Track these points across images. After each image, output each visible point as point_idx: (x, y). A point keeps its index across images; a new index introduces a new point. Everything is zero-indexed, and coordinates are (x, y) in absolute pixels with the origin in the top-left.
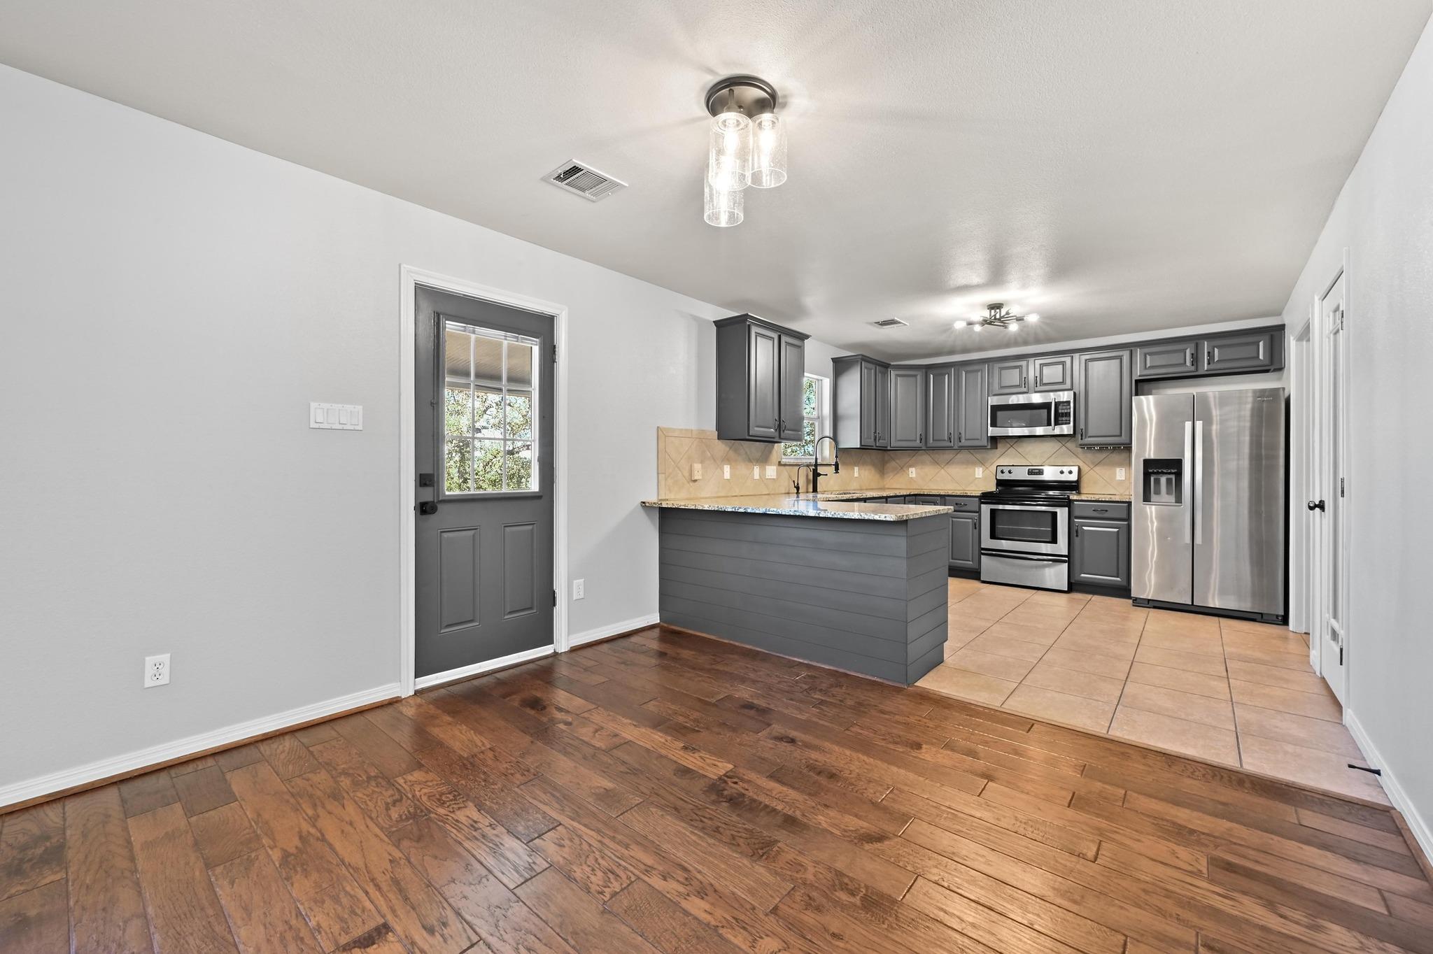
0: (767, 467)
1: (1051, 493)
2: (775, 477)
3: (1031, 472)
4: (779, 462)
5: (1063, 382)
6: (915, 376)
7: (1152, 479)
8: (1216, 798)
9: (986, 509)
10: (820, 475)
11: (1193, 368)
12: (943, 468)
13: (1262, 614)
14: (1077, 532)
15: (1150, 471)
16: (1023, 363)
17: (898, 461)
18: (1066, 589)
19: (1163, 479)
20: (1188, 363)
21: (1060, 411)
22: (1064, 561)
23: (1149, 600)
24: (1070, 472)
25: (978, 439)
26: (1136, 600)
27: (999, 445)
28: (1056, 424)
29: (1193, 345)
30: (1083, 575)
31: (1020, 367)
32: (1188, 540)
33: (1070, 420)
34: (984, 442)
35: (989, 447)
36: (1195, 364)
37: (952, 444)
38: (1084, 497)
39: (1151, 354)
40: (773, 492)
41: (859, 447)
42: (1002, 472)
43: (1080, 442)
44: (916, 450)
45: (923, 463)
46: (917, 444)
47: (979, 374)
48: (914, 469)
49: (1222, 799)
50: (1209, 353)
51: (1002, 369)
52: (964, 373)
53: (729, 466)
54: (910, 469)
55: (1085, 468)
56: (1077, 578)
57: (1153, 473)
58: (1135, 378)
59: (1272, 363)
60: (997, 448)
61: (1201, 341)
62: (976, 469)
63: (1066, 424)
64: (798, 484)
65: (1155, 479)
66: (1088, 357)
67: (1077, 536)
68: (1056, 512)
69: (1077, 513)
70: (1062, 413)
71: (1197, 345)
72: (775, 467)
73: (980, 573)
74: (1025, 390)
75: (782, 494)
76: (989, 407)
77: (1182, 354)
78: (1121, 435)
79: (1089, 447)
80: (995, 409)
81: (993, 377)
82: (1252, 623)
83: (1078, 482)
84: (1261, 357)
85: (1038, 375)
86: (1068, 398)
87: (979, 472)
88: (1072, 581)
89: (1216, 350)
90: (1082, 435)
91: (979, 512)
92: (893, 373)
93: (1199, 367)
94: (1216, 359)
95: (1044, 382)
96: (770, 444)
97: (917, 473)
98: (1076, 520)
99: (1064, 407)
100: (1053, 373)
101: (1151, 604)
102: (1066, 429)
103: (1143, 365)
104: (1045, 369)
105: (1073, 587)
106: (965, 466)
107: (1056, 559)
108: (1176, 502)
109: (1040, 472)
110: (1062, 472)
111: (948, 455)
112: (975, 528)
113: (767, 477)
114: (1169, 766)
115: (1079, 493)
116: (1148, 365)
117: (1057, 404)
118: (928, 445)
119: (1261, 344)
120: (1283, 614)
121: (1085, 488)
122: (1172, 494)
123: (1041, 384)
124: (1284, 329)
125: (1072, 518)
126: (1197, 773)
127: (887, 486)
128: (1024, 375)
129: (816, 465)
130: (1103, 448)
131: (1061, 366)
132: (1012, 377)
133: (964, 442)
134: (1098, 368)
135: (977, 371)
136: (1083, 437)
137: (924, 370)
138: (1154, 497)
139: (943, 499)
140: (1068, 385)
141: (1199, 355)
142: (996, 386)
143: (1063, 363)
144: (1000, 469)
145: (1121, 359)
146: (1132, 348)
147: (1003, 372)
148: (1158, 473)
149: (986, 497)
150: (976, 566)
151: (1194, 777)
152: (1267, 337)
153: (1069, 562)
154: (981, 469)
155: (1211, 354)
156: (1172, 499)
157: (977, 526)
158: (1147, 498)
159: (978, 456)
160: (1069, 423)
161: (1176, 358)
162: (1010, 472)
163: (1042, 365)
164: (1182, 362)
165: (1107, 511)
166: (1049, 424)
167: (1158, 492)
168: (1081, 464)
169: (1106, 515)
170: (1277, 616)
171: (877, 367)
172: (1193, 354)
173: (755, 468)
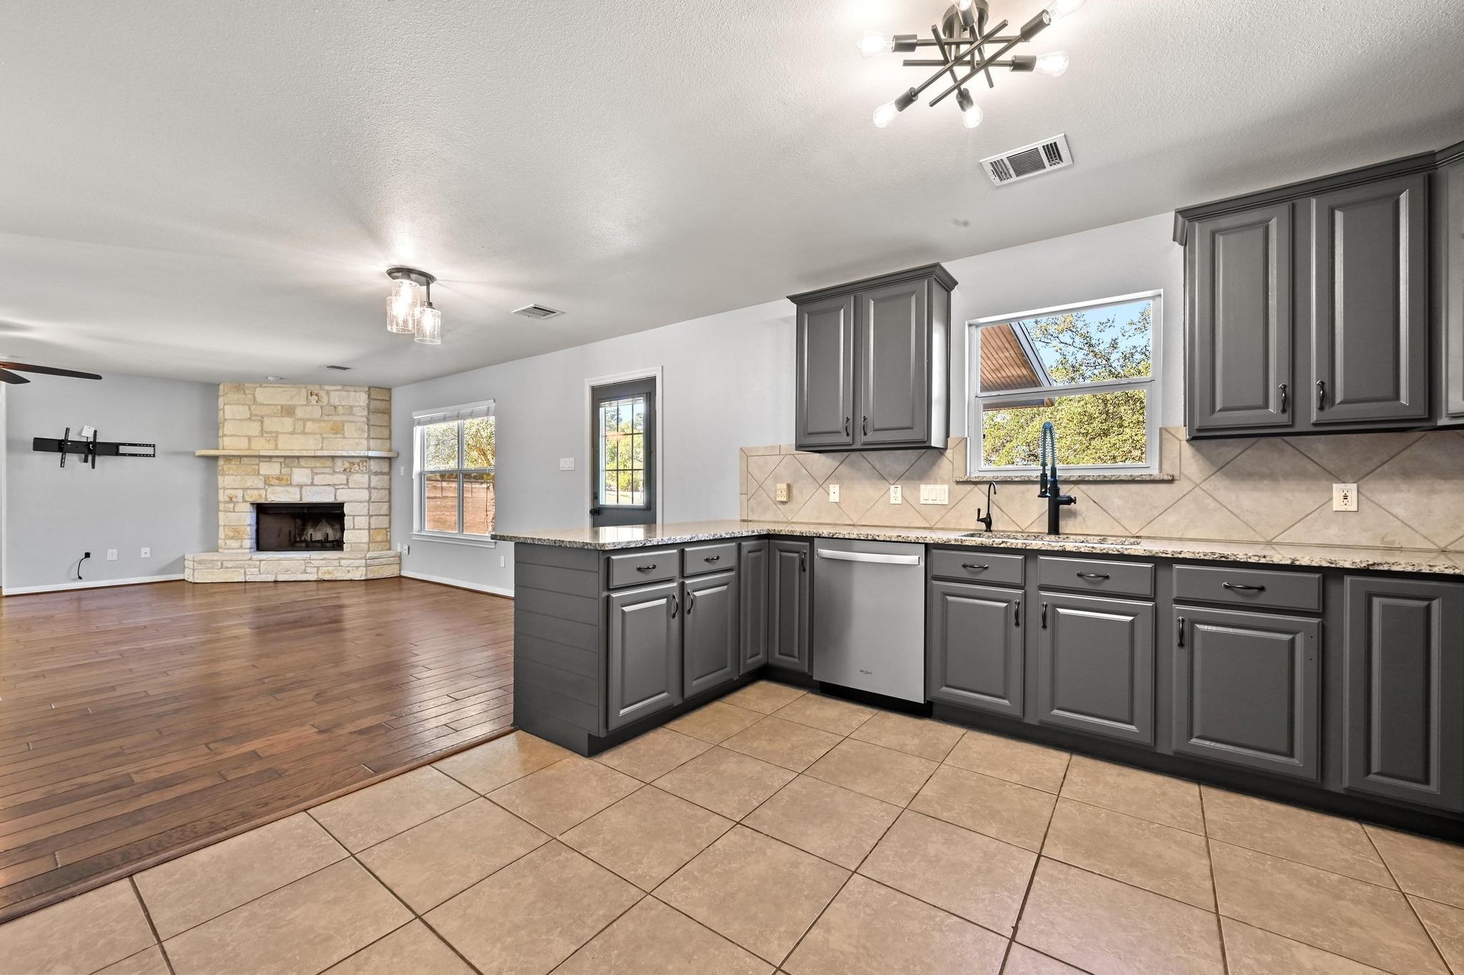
0: (923, 487)
2: (947, 503)
4: (957, 478)
8: (148, 823)
40: (940, 525)
49: (140, 827)
53: (837, 486)
64: (989, 515)
72: (946, 487)
113: (923, 501)
114: (212, 823)
126: (179, 834)
151: (179, 829)
173: (892, 487)
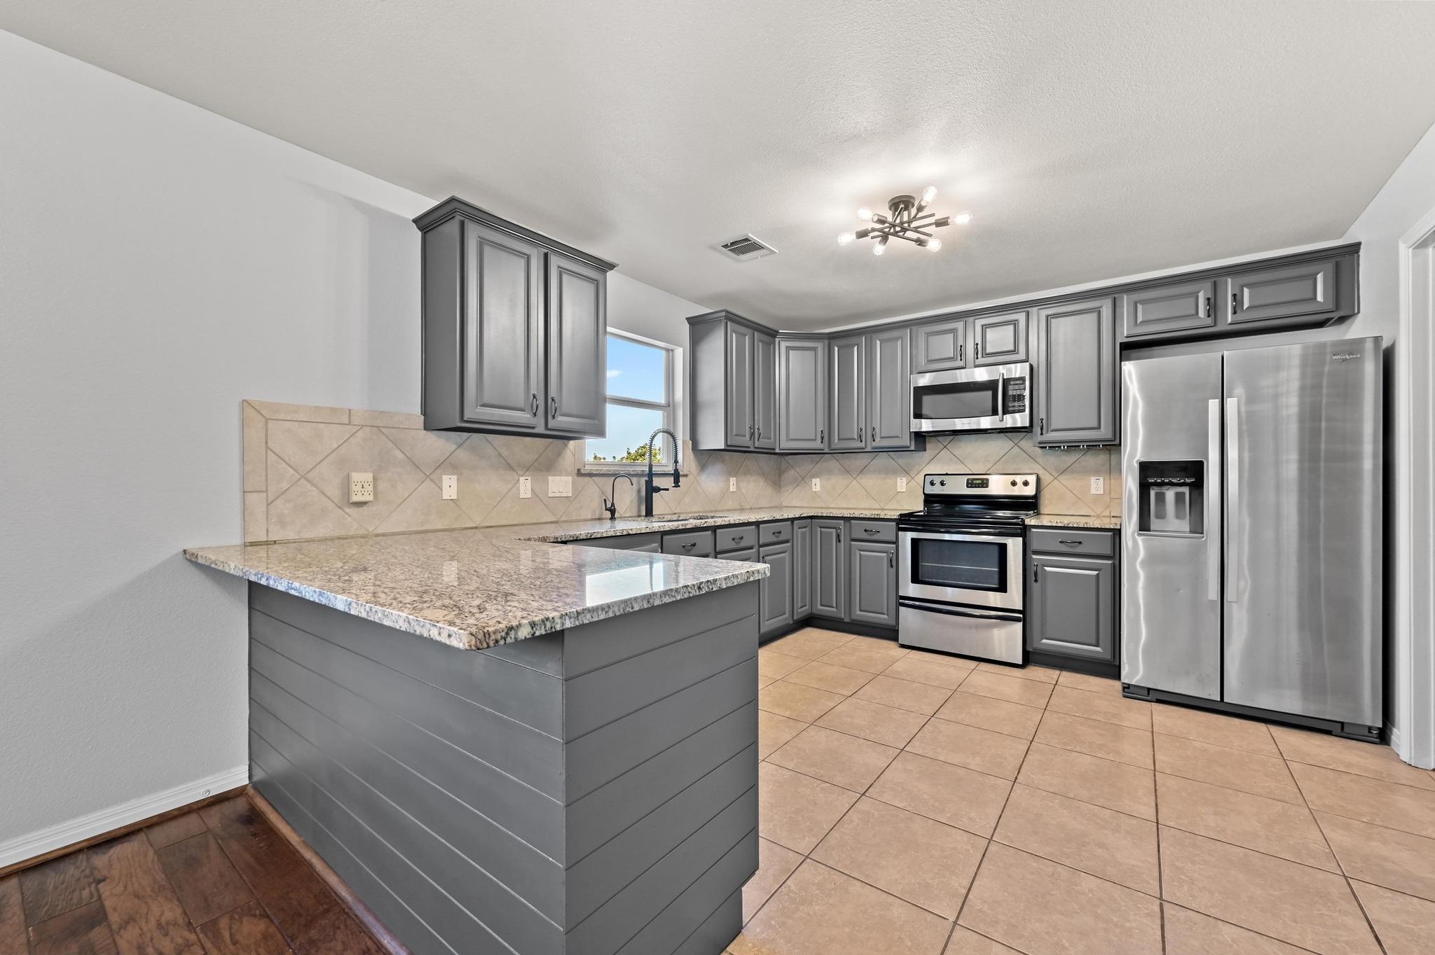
0: (550, 478)
1: (1000, 513)
2: (570, 495)
3: (970, 484)
4: (579, 470)
5: (1015, 351)
6: (814, 349)
7: (1152, 493)
9: (907, 537)
10: (658, 490)
11: (1209, 321)
12: (855, 479)
13: (1342, 724)
14: (1036, 574)
15: (1150, 481)
16: (959, 325)
17: (797, 469)
18: (1021, 663)
19: (1170, 494)
20: (1202, 313)
21: (1010, 393)
22: (1017, 620)
23: (1149, 689)
24: (1026, 484)
25: (898, 437)
26: (1128, 688)
27: (928, 446)
28: (1004, 413)
29: (1208, 285)
30: (1044, 641)
31: (954, 331)
32: (1214, 594)
33: (1024, 406)
34: (906, 441)
35: (913, 448)
36: (1213, 315)
37: (863, 445)
38: (1045, 521)
39: (1143, 302)
40: (564, 518)
41: (723, 448)
42: (932, 484)
43: (1040, 438)
44: (820, 453)
45: (830, 472)
46: (817, 444)
47: (899, 343)
48: (818, 479)
50: (1234, 296)
51: (929, 334)
52: (878, 342)
53: (455, 477)
54: (813, 480)
55: (1046, 478)
56: (1036, 645)
57: (1156, 484)
58: (1120, 340)
59: (1337, 307)
60: (925, 450)
61: (1223, 279)
62: (899, 479)
63: (1019, 411)
64: (613, 504)
65: (1157, 494)
66: (1050, 312)
67: (1036, 581)
68: (1006, 545)
69: (1035, 545)
70: (1014, 396)
71: (1215, 284)
72: (570, 479)
73: (897, 631)
74: (961, 364)
75: (586, 520)
76: (912, 389)
77: (1192, 300)
78: (1099, 427)
79: (1053, 446)
80: (920, 392)
81: (917, 347)
82: (1325, 737)
83: (1036, 497)
84: (1320, 298)
85: (979, 340)
86: (1021, 373)
87: (902, 483)
88: (1029, 649)
89: (1246, 291)
90: (1042, 429)
91: (896, 542)
92: (784, 345)
93: (1219, 321)
94: (1246, 305)
95: (988, 351)
96: (559, 442)
97: (822, 486)
98: (1034, 557)
99: (1017, 387)
100: (999, 338)
101: (1153, 696)
102: (1021, 420)
103: (1132, 318)
104: (990, 334)
105: (1031, 657)
106: (884, 476)
107: (1006, 615)
108: (1191, 532)
109: (984, 484)
110: (1014, 484)
111: (862, 460)
112: (892, 566)
113: (551, 495)
115: (1038, 514)
116: (1140, 319)
117: (1006, 382)
118: (833, 447)
119: (1320, 277)
120: (1381, 726)
121: (1046, 506)
122: (1184, 518)
123: (984, 355)
124: (1357, 251)
125: (1029, 552)
127: (784, 504)
128: (960, 342)
129: (651, 475)
130: (1073, 446)
131: (1011, 327)
132: (944, 346)
133: (879, 442)
134: (1064, 329)
135: (897, 339)
136: (1044, 432)
137: (826, 342)
138: (1155, 523)
139: (847, 524)
140: (1022, 356)
141: (1220, 302)
142: (922, 360)
143: (1015, 323)
144: (929, 479)
145: (1099, 312)
146: (1115, 296)
147: (931, 339)
148: (1162, 484)
149: (906, 521)
150: (892, 622)
152: (1329, 266)
153: (1024, 621)
154: (904, 479)
155: (1238, 297)
156: (1184, 525)
157: (894, 563)
158: (1144, 526)
159: (901, 461)
160: (1024, 411)
161: (1184, 306)
162: (942, 484)
163: (984, 327)
164: (1193, 312)
165: (1080, 543)
166: (995, 412)
167: (1161, 515)
168: (1041, 472)
169: (1080, 549)
170: (1370, 728)
171: (756, 333)
172: (1208, 299)
173: (522, 479)
